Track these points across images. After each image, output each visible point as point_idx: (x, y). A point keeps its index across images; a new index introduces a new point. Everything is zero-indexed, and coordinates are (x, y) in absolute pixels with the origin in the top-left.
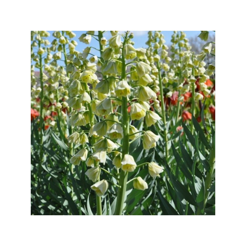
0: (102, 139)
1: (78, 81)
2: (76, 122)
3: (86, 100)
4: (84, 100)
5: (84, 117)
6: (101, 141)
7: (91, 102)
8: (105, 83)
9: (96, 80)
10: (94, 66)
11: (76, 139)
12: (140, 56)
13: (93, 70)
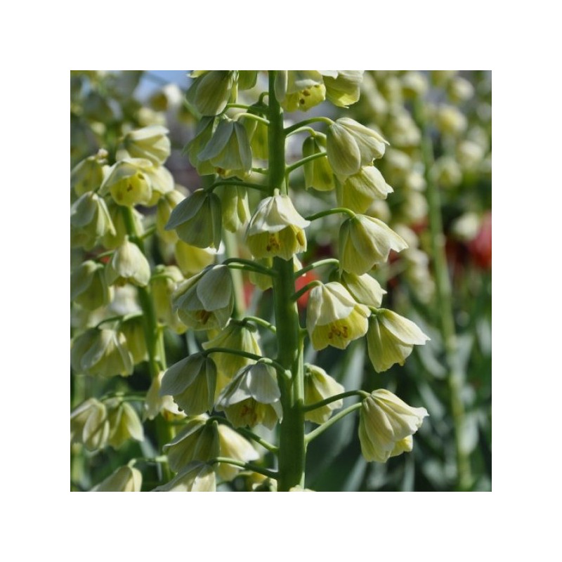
0: (197, 422)
1: (95, 197)
2: (93, 363)
3: (130, 274)
4: (123, 275)
5: (123, 339)
6: (193, 431)
7: (151, 282)
8: (207, 203)
9: (171, 193)
10: (159, 137)
11: (93, 429)
12: (341, 94)
13: (158, 152)
